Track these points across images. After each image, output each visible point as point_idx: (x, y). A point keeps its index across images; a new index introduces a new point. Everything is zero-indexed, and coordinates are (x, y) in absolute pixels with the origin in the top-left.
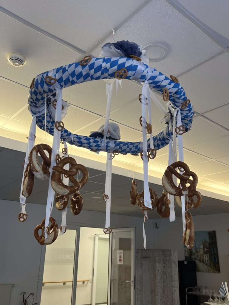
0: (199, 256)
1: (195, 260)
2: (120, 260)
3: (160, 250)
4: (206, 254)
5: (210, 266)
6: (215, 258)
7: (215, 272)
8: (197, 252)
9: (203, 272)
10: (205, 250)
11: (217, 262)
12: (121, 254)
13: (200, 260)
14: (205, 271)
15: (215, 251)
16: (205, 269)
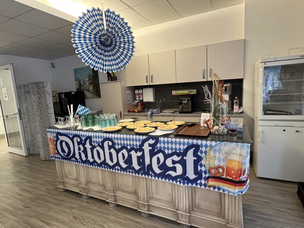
0: (86, 87)
1: (84, 90)
2: (6, 97)
3: (33, 83)
4: (91, 84)
5: (94, 94)
6: (97, 87)
7: (97, 98)
8: (84, 84)
9: (89, 98)
10: (90, 81)
11: (98, 90)
12: (5, 91)
13: (87, 90)
14: (90, 98)
15: (97, 81)
16: (91, 97)
